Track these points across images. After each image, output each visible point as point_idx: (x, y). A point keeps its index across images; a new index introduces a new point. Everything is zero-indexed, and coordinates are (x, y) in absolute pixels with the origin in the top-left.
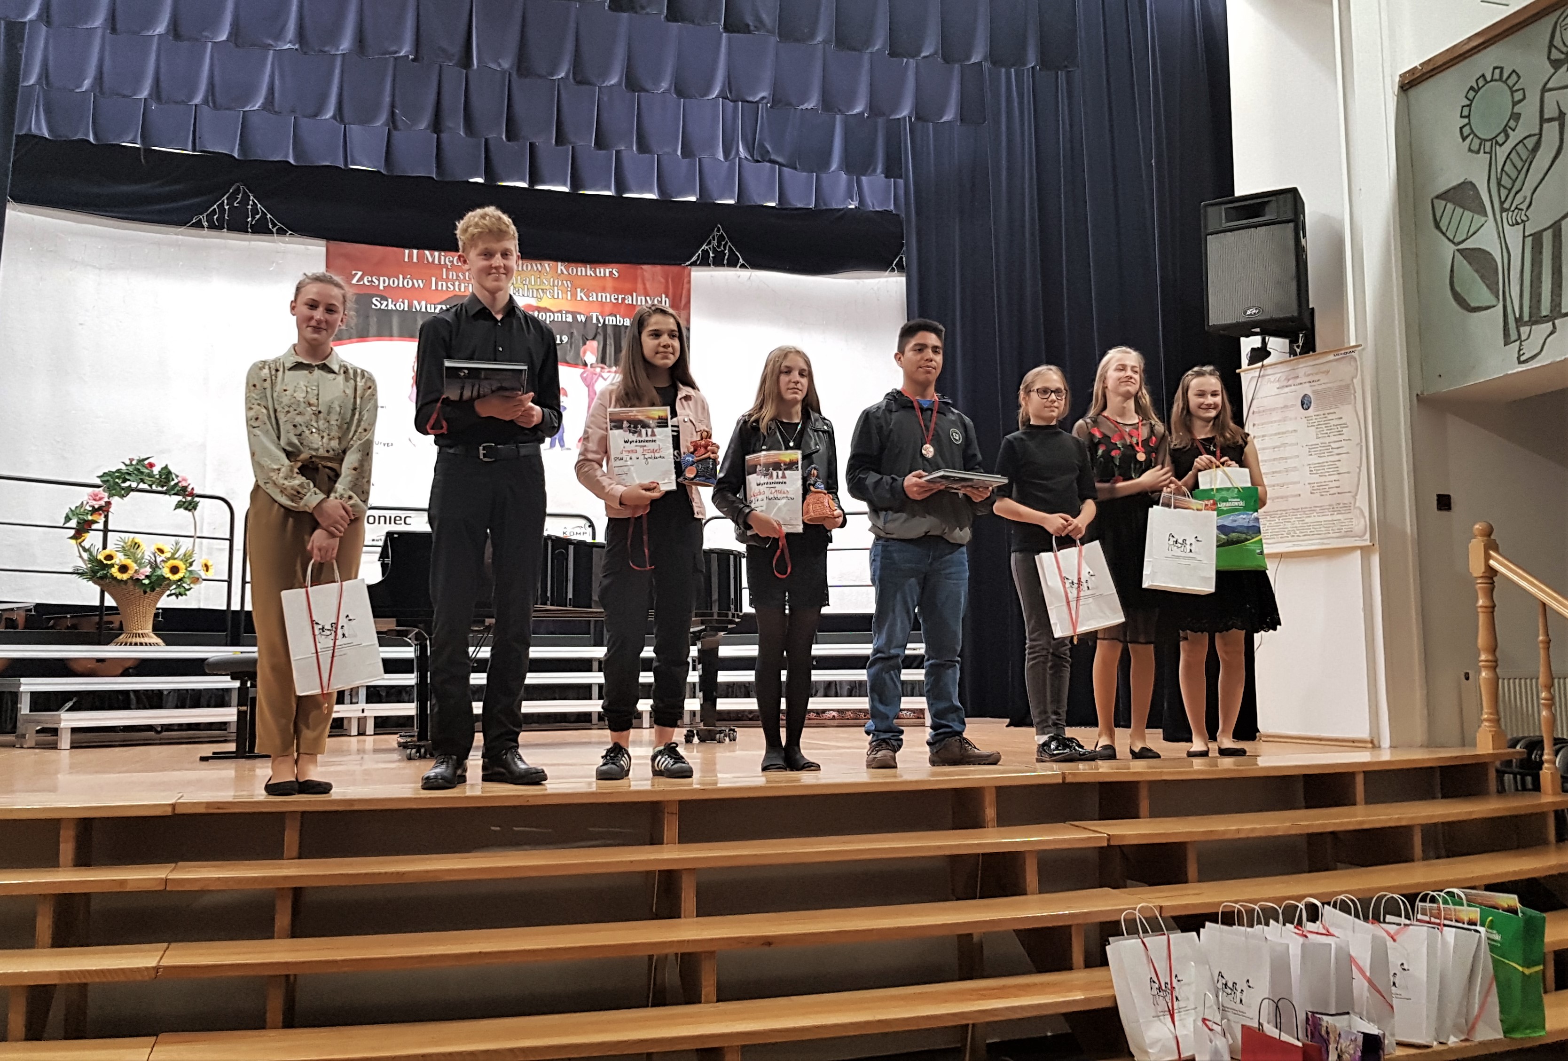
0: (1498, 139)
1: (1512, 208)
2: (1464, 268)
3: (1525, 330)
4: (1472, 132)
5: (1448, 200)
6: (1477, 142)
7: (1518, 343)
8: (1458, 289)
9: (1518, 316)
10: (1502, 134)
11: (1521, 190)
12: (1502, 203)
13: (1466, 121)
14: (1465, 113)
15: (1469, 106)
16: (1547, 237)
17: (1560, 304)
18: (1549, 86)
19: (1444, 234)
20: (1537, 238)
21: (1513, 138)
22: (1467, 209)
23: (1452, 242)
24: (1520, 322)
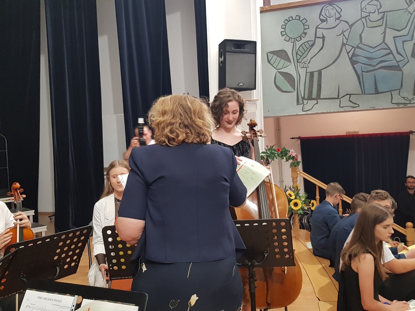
0: (297, 39)
1: (302, 62)
2: (280, 78)
3: (306, 102)
4: (286, 34)
5: (274, 54)
6: (287, 38)
7: (303, 105)
8: (278, 84)
9: (303, 96)
10: (299, 38)
11: (306, 57)
12: (298, 60)
13: (284, 30)
14: (284, 27)
15: (285, 25)
17: (320, 95)
18: (319, 27)
19: (272, 65)
20: (312, 74)
21: (304, 40)
22: (281, 58)
23: (276, 68)
24: (303, 98)
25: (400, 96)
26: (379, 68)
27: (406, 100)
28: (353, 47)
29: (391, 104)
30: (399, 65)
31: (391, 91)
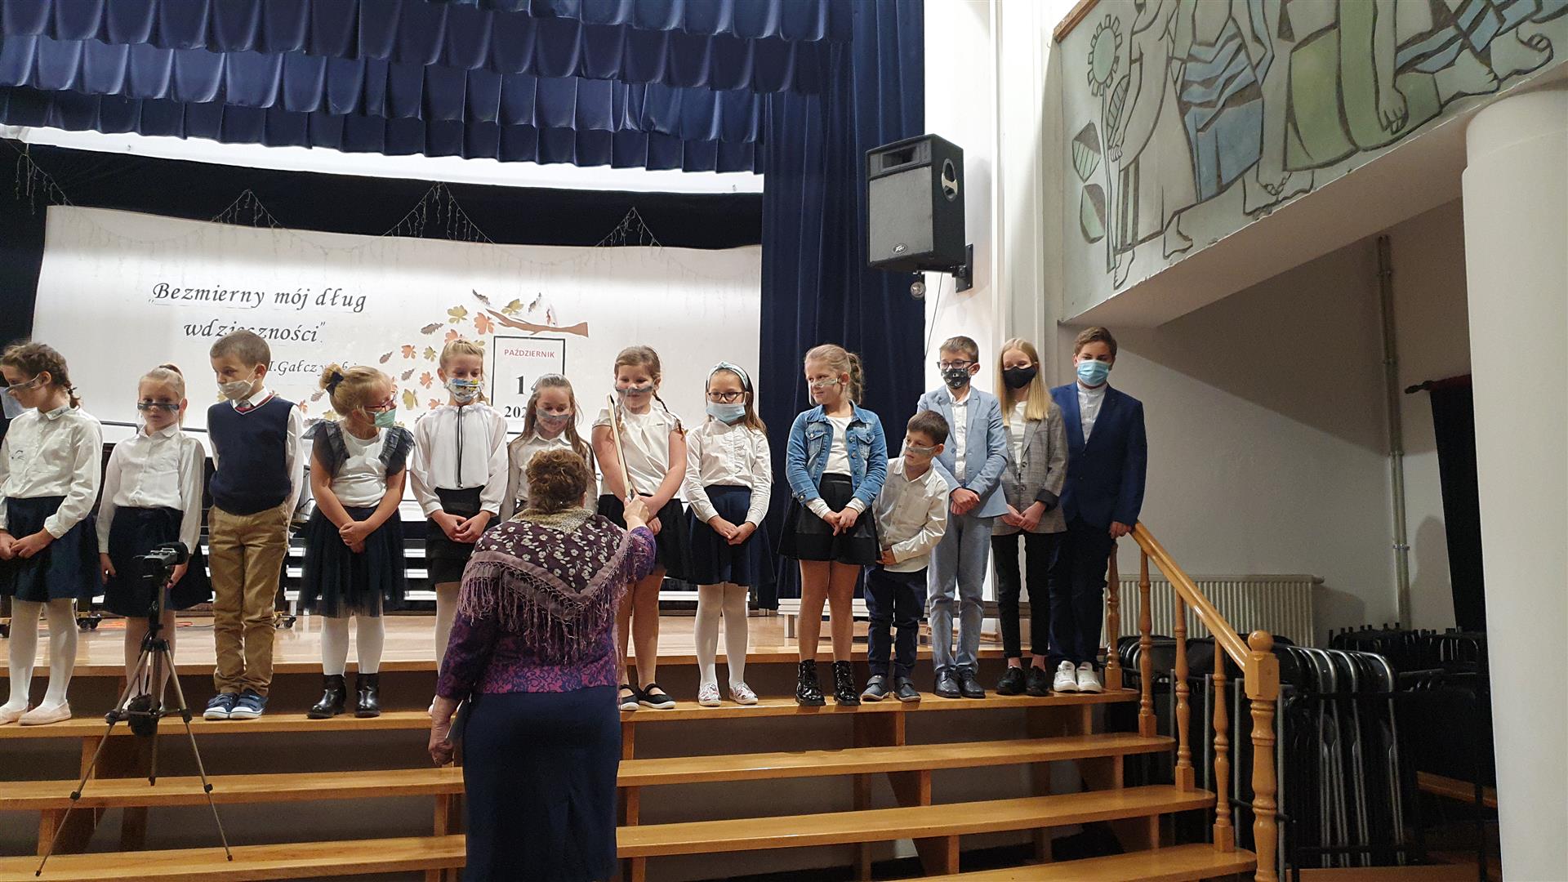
0: (1107, 81)
1: (1114, 146)
2: (1089, 204)
3: (1118, 257)
4: (1094, 77)
5: (1080, 142)
6: (1096, 85)
7: (1114, 270)
8: (1084, 223)
9: (1114, 245)
10: (1110, 78)
11: (1118, 127)
12: (1109, 141)
13: (1090, 67)
14: (1091, 59)
15: (1092, 53)
16: (1132, 169)
17: (1137, 231)
18: (1135, 29)
19: (1078, 172)
20: (1127, 171)
21: (1117, 78)
22: (1090, 148)
23: (1081, 178)
24: (1115, 248)
25: (1258, 185)
26: (1224, 105)
27: (1270, 192)
28: (1184, 62)
29: (1243, 217)
30: (1256, 81)
31: (1242, 174)
